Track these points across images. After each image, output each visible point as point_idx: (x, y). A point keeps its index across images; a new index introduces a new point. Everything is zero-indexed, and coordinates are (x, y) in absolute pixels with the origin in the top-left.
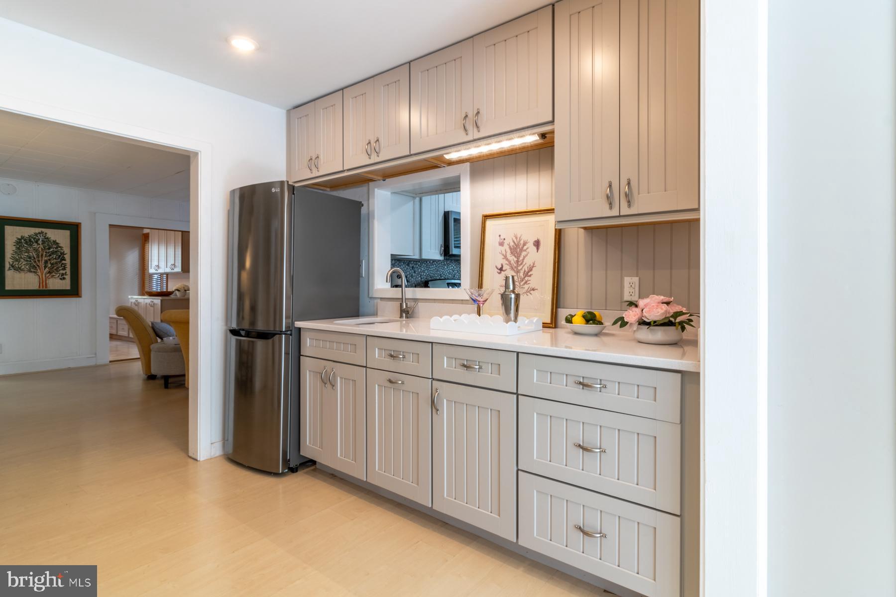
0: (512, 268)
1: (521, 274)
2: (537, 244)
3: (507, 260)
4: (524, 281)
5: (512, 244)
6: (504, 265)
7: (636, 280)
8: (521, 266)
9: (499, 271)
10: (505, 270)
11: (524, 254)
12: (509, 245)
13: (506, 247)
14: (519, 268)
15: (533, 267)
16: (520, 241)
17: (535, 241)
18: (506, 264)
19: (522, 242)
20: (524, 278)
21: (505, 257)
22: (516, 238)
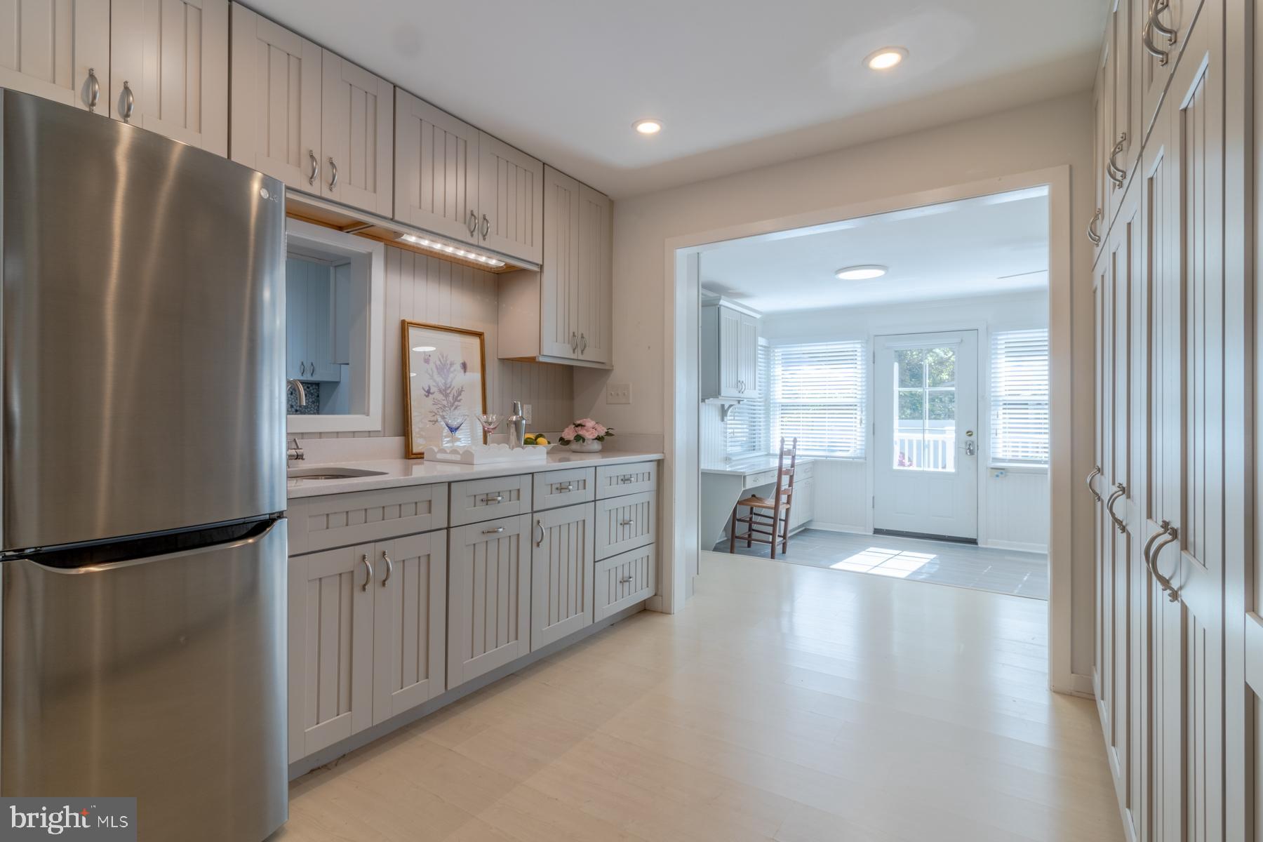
0: (440, 391)
1: (451, 399)
2: (464, 366)
3: (435, 381)
4: (454, 406)
5: (438, 363)
6: (432, 387)
7: (530, 406)
8: (450, 389)
9: (427, 394)
10: (433, 393)
11: (451, 375)
12: (435, 363)
13: (432, 365)
14: (448, 391)
15: (462, 391)
16: (446, 361)
17: (462, 364)
18: (434, 386)
19: (448, 362)
20: (454, 403)
21: (432, 377)
22: (443, 357)
